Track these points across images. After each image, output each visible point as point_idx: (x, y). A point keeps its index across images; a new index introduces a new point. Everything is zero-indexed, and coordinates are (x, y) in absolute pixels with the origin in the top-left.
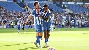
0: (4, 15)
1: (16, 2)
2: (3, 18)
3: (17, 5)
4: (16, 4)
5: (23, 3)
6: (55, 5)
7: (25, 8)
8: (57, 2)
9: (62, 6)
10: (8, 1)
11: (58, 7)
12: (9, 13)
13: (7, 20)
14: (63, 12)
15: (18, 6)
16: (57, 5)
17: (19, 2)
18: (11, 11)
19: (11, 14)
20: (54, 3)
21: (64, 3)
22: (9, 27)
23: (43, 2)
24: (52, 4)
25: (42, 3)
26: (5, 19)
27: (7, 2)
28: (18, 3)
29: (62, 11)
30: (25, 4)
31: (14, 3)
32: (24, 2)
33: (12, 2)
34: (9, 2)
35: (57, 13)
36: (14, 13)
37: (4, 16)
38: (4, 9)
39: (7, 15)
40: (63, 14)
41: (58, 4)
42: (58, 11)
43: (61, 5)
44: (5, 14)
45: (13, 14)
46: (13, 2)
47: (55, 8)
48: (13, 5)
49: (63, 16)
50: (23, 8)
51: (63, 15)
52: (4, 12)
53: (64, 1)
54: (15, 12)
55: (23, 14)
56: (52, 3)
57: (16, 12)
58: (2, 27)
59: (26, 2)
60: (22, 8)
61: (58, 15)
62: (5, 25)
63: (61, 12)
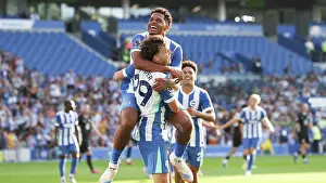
0: (18, 96)
1: (79, 34)
2: (14, 113)
3: (84, 45)
4: (78, 41)
5: (113, 35)
6: (274, 40)
7: (122, 60)
8: (280, 28)
9: (310, 45)
10: (40, 30)
11: (288, 53)
12: (43, 86)
13: (35, 123)
14: (311, 76)
15: (90, 50)
16: (282, 41)
17: (92, 32)
18: (52, 79)
19: (56, 91)
20: (267, 34)
21: (315, 31)
22: (44, 154)
23: (209, 27)
24: (256, 38)
25: (207, 33)
26: (26, 118)
27: (37, 34)
28: (86, 38)
29: (309, 69)
30: (122, 39)
31: (71, 37)
32: (120, 32)
33: (56, 30)
34: (45, 34)
35: (285, 84)
36: (70, 87)
37: (22, 100)
38: (21, 69)
39: (34, 96)
40: (315, 84)
41: (287, 35)
42: (286, 71)
43: (305, 41)
44: (24, 91)
45: (62, 91)
46: (63, 30)
47: (273, 56)
48: (62, 46)
49: (312, 96)
50: (115, 59)
51: (314, 91)
52: (19, 83)
53: (315, 24)
54: (72, 82)
55: (114, 91)
56: (258, 32)
57: (80, 79)
58: (8, 154)
59: (127, 32)
60: (110, 62)
61: (286, 90)
62: (27, 147)
63: (304, 77)
